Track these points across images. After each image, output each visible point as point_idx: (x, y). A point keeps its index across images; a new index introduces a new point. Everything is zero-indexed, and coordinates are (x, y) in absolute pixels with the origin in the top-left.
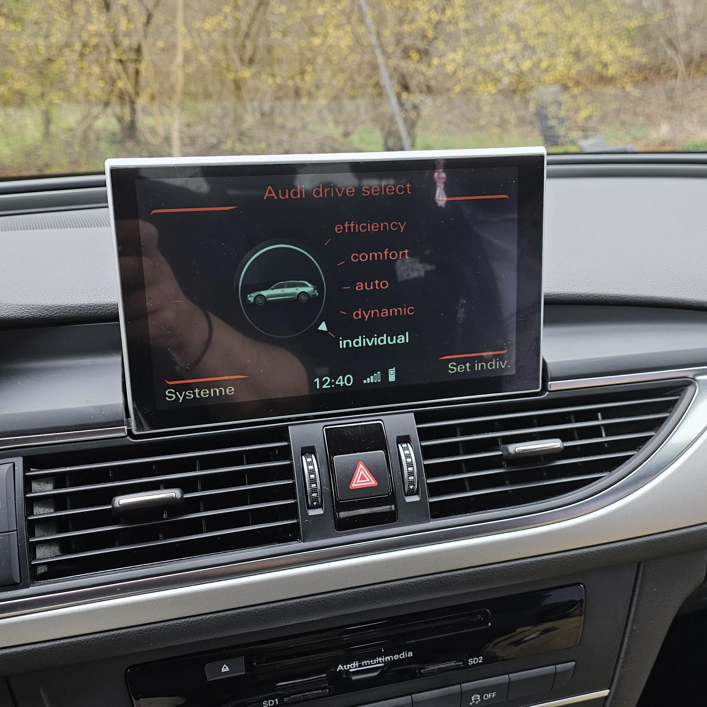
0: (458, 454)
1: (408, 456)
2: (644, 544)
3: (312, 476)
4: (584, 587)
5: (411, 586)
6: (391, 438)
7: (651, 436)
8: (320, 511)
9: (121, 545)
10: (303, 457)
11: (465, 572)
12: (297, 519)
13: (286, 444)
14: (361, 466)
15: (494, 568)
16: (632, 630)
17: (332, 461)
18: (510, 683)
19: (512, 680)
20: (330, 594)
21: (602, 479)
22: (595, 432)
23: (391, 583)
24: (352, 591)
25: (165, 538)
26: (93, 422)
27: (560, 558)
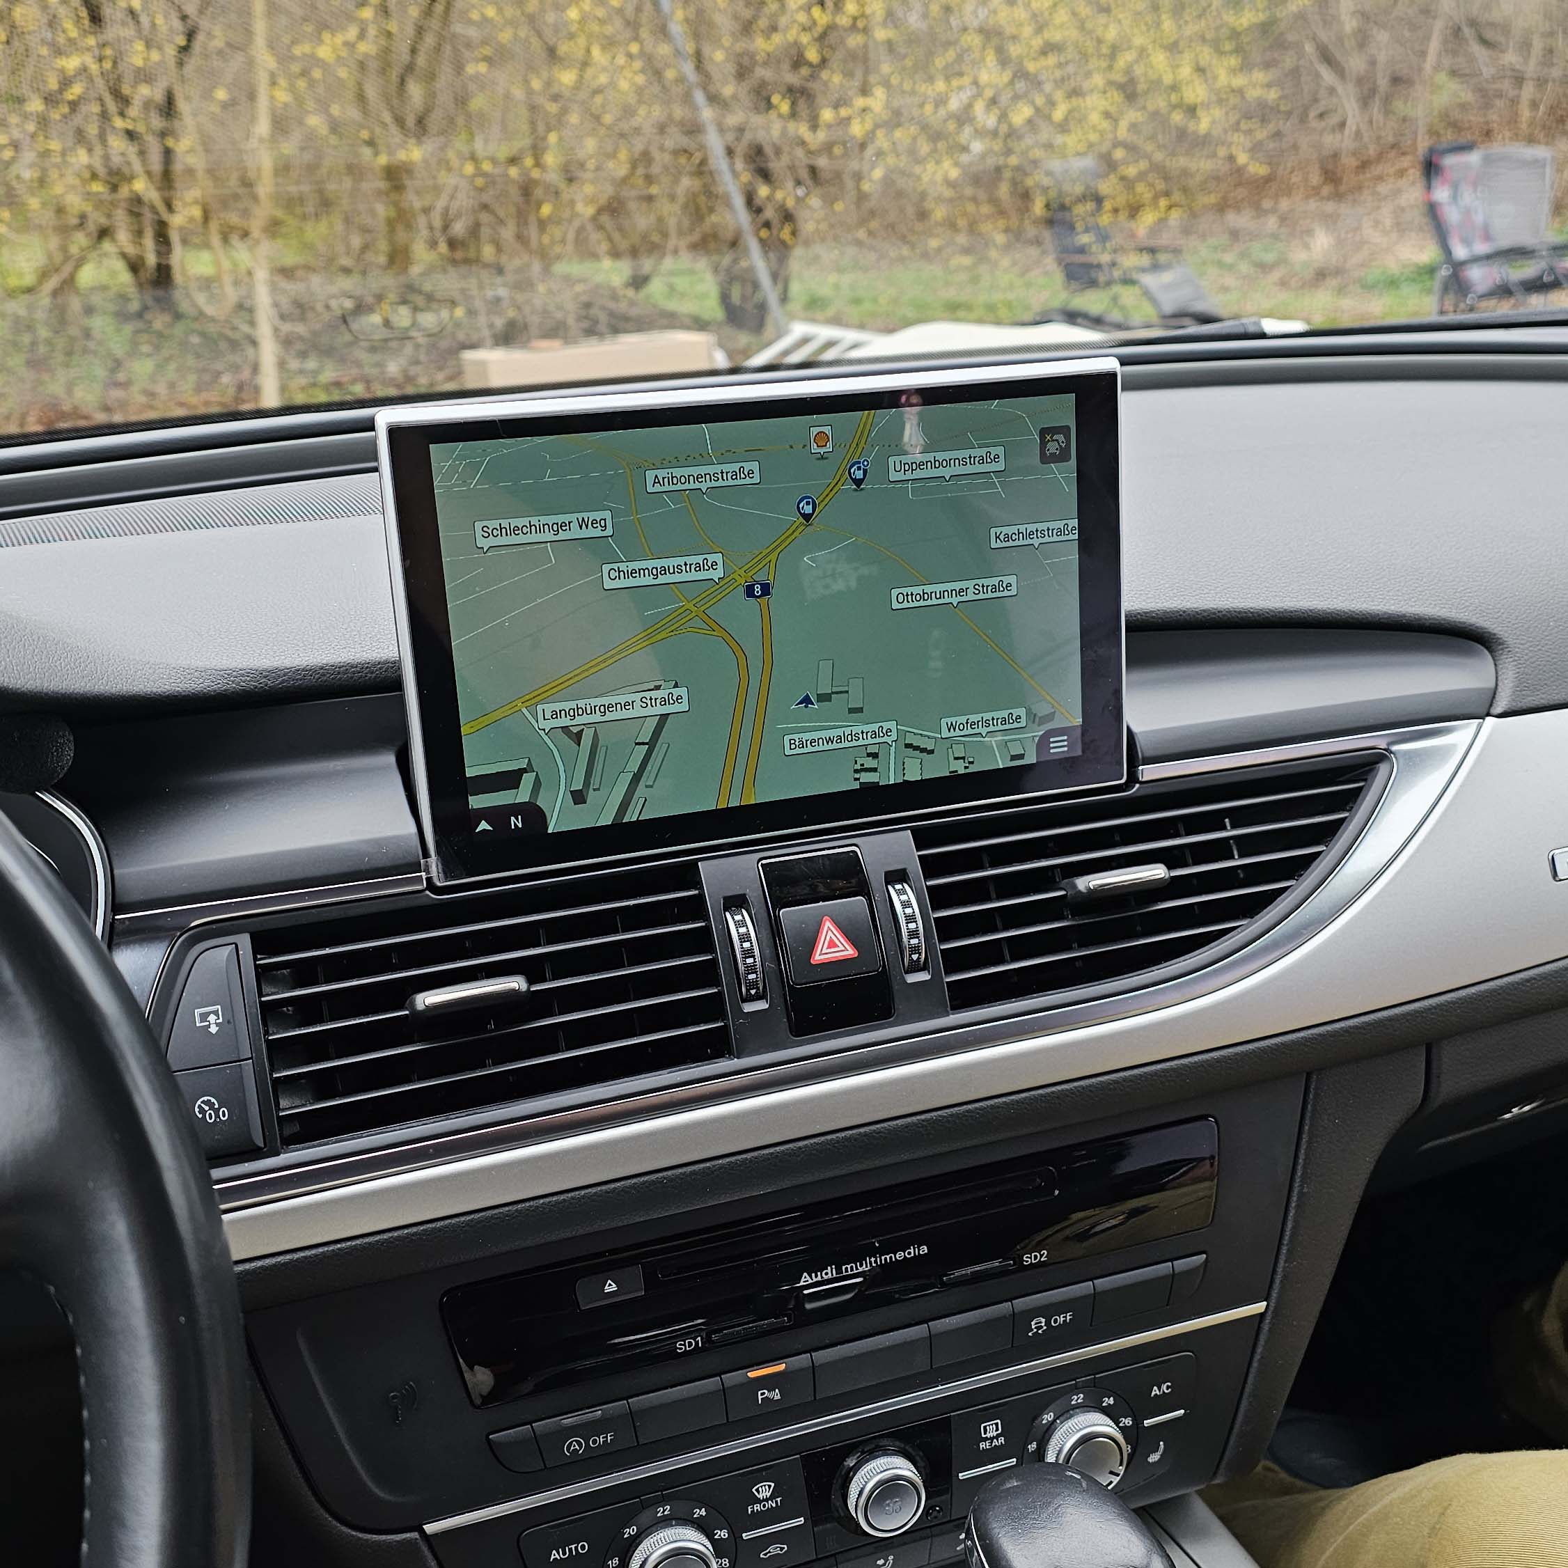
0: (989, 900)
1: (906, 904)
2: (1316, 1039)
3: (746, 945)
4: (1216, 1122)
5: (923, 1126)
6: (875, 877)
7: (1320, 853)
8: (762, 1005)
9: (420, 1079)
10: (727, 914)
11: (1012, 1100)
12: (722, 1021)
13: (697, 892)
14: (828, 924)
15: (1063, 1090)
16: (1301, 1194)
17: (777, 918)
18: (1096, 1294)
19: (1099, 1289)
20: (787, 1146)
21: (1239, 930)
22: (1219, 850)
23: (889, 1123)
24: (823, 1139)
25: (495, 1064)
26: (368, 867)
27: (1172, 1069)
